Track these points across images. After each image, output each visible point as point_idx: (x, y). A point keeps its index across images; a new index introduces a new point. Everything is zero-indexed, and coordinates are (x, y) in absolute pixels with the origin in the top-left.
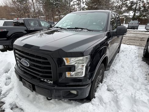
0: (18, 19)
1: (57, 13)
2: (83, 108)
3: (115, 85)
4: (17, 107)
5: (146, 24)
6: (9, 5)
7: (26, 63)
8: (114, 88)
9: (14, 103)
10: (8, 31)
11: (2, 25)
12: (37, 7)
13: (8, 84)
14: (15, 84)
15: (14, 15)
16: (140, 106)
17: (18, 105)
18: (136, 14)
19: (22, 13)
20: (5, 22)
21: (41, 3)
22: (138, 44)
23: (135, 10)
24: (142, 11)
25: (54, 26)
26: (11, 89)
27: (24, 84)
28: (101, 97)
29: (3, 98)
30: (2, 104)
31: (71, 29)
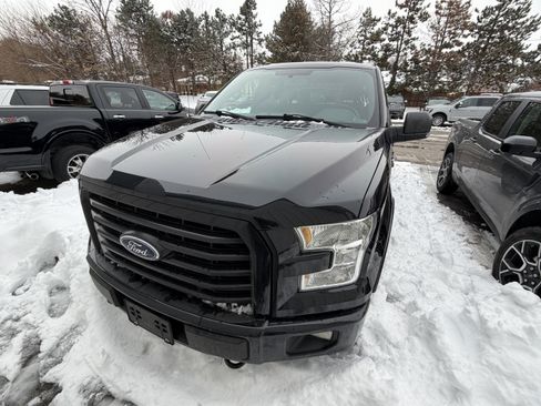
0: (66, 83)
1: (183, 69)
2: (352, 379)
3: (400, 281)
4: (110, 396)
5: (424, 106)
6: (23, 37)
7: (144, 248)
8: (400, 292)
9: (95, 382)
10: (35, 124)
11: (6, 103)
12: (119, 47)
13: (59, 310)
14: (89, 311)
15: (42, 69)
16: (504, 348)
17: (113, 390)
18: (398, 80)
19: (73, 66)
20: (16, 90)
21: (132, 36)
22: (415, 159)
23: (394, 69)
24: (410, 71)
25: (206, 110)
26: (74, 330)
27: (135, 318)
28: (380, 326)
29: (50, 366)
30: (50, 392)
31: (272, 121)
